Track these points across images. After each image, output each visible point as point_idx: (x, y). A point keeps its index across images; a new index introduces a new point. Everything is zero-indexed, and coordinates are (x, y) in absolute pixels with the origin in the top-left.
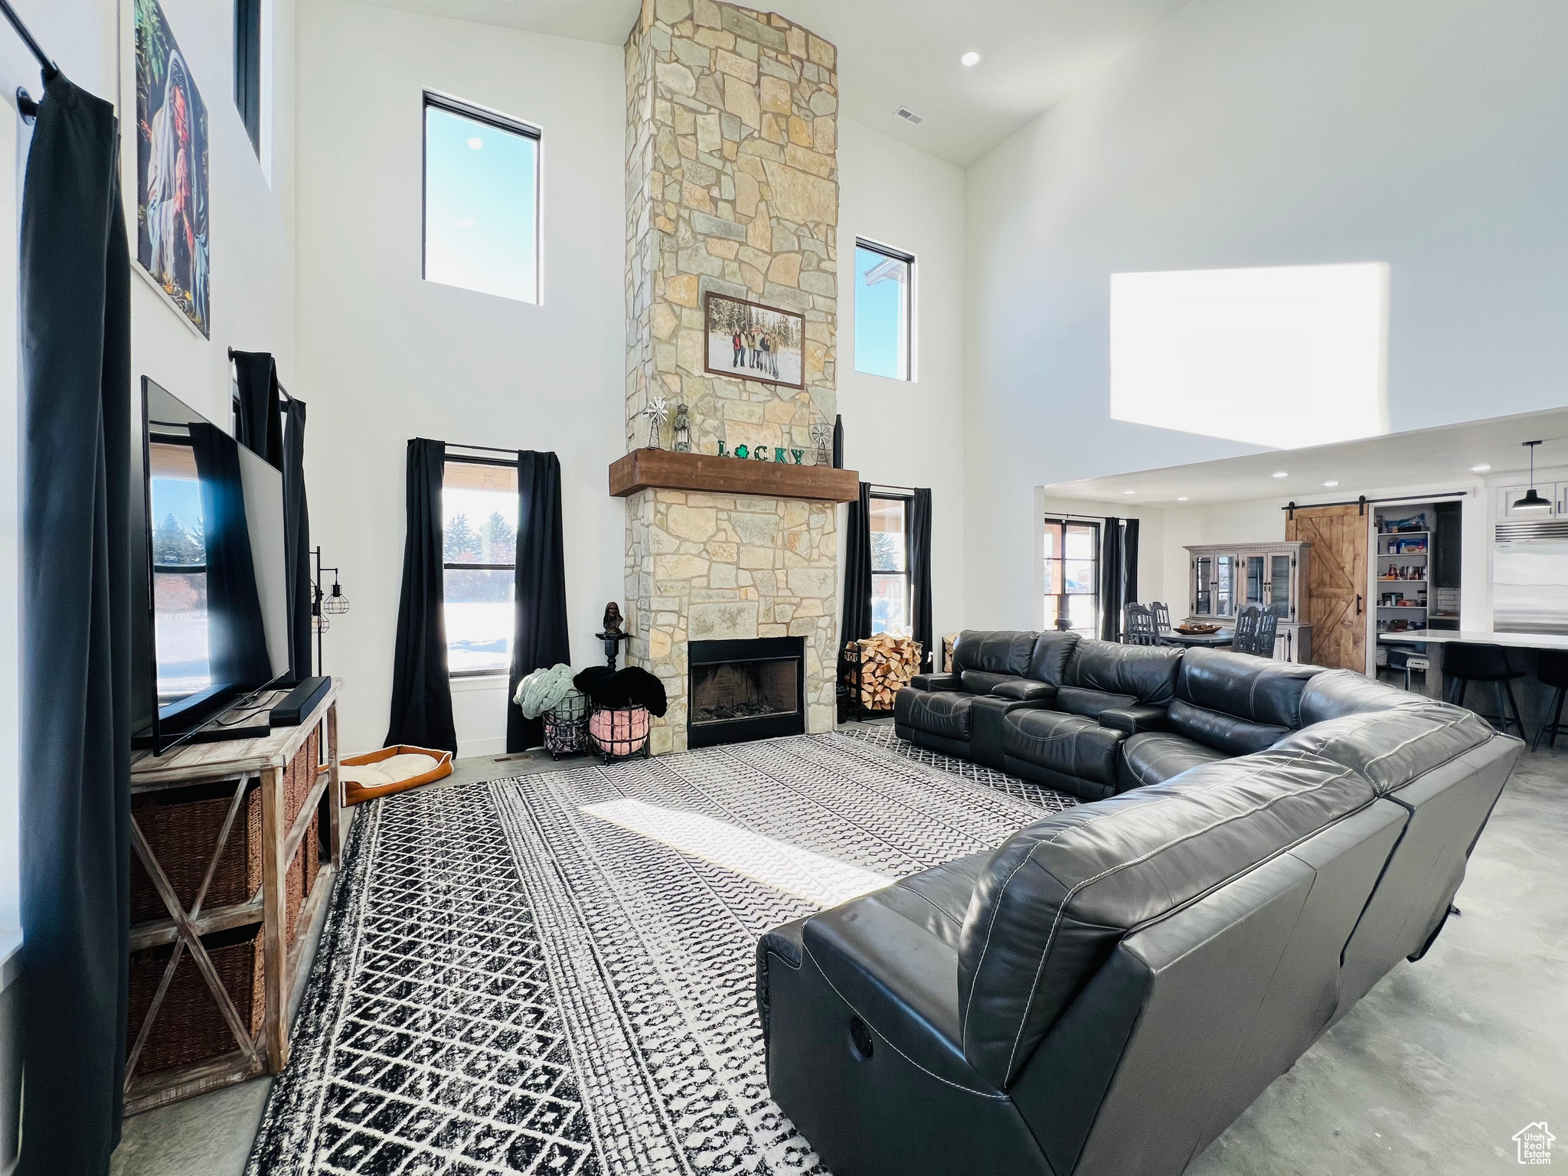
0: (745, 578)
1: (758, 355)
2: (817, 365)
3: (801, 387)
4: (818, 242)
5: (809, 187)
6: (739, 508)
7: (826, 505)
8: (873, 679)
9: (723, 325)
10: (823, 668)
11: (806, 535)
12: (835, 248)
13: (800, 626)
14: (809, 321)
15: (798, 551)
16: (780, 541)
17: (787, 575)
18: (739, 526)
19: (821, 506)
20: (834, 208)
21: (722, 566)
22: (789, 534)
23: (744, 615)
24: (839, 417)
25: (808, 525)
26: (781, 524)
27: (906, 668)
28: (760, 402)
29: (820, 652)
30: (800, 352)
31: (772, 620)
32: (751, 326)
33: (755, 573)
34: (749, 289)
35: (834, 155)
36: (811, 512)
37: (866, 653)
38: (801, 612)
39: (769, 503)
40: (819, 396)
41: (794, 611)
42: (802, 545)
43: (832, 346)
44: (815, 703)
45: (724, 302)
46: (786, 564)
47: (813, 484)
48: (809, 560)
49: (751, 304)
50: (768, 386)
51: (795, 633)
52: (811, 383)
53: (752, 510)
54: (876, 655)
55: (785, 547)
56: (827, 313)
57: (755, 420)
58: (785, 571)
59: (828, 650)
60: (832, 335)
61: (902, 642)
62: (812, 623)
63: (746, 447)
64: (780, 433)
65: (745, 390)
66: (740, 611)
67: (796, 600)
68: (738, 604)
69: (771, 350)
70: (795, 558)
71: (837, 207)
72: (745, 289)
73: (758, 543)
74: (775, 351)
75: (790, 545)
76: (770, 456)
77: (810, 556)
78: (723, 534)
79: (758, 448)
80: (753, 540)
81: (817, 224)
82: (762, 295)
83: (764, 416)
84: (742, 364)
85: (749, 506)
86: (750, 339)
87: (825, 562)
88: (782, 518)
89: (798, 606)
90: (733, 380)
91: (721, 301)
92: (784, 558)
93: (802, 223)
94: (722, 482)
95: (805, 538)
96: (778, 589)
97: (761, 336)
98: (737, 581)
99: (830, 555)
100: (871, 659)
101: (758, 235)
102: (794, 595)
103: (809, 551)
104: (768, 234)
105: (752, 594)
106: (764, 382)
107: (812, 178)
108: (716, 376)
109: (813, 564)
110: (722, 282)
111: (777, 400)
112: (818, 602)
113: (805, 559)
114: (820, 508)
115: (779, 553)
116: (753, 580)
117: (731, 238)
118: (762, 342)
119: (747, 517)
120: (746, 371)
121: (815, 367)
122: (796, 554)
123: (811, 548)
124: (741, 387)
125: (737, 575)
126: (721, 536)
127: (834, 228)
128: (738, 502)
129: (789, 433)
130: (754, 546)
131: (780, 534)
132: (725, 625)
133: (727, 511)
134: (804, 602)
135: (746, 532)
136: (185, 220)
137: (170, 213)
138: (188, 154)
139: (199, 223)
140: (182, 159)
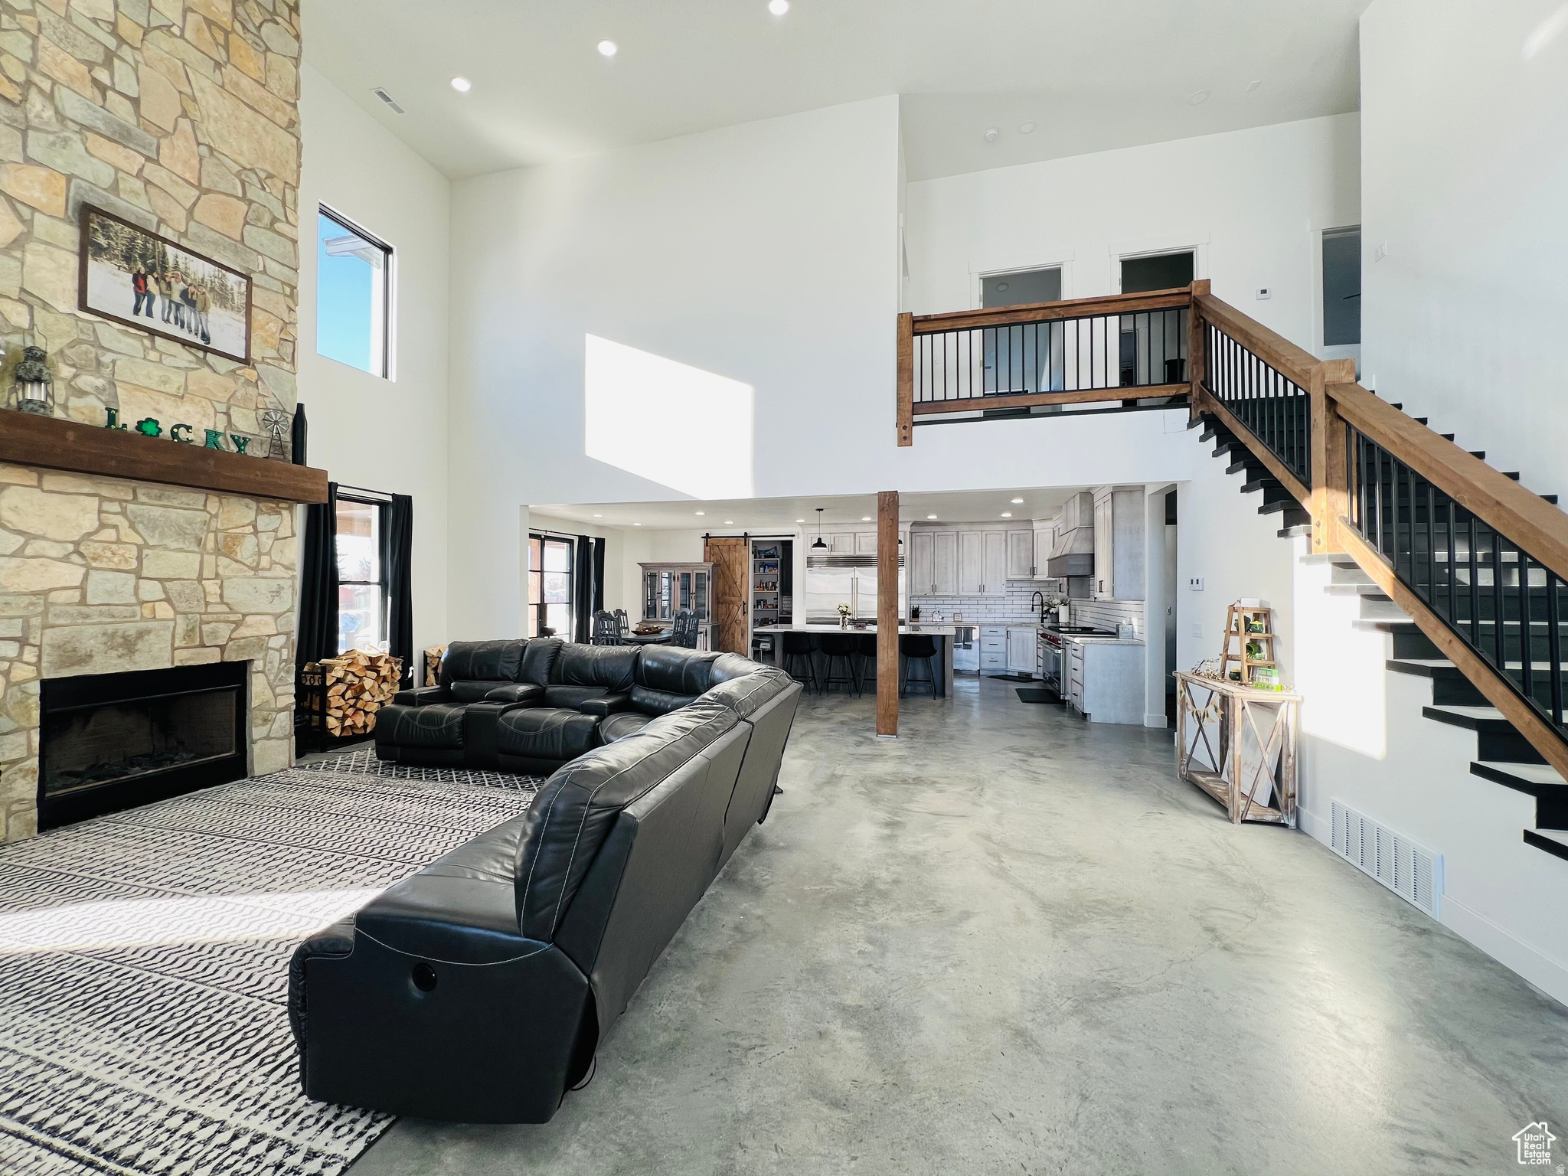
0: (151, 590)
1: (178, 309)
2: (270, 340)
3: (246, 361)
4: (271, 197)
5: (259, 128)
6: (142, 498)
7: (281, 505)
8: (342, 702)
9: (116, 256)
10: (276, 696)
11: (250, 538)
12: (295, 211)
13: (242, 648)
14: (257, 286)
15: (239, 557)
16: (210, 545)
17: (221, 587)
18: (141, 522)
19: (274, 506)
20: (295, 166)
21: (110, 575)
22: (225, 538)
23: (150, 638)
24: (300, 407)
25: (255, 527)
26: (213, 523)
27: (384, 686)
28: (178, 368)
29: (272, 677)
30: (244, 320)
31: (197, 643)
32: (164, 268)
33: (168, 585)
34: (161, 221)
35: (294, 106)
36: (259, 512)
37: (333, 674)
38: (243, 632)
39: (196, 498)
40: (271, 378)
41: (233, 631)
42: (246, 550)
43: (290, 323)
44: (265, 738)
45: (119, 226)
46: (220, 572)
47: (264, 479)
48: (256, 569)
49: (165, 241)
50: (193, 350)
51: (232, 657)
52: (260, 359)
53: (165, 502)
54: (346, 675)
55: (218, 552)
56: (283, 283)
57: (172, 389)
58: (219, 582)
59: (282, 674)
60: (291, 309)
61: (379, 658)
62: (261, 643)
63: (157, 422)
64: (211, 411)
65: (154, 348)
66: (141, 635)
67: (236, 617)
68: (138, 624)
69: (199, 305)
70: (235, 565)
71: (299, 166)
72: (155, 220)
73: (174, 545)
74: (205, 309)
75: (226, 548)
76: (198, 438)
77: (258, 563)
78: (113, 532)
79: (178, 426)
80: (167, 542)
81: (270, 176)
82: (185, 234)
83: (186, 387)
84: (149, 313)
85: (160, 498)
86: (164, 286)
87: (278, 571)
88: (216, 516)
89: (238, 624)
90: (132, 330)
91: (112, 223)
92: (217, 566)
93: (248, 167)
94: (113, 463)
95: (250, 543)
96: (207, 604)
97: (182, 286)
98: (136, 594)
99: (285, 563)
100: (339, 680)
101: (178, 155)
102: (232, 611)
103: (256, 558)
104: (195, 162)
105: (164, 610)
106: (185, 343)
107: (263, 120)
108: (100, 319)
109: (261, 573)
110: (113, 198)
111: (206, 370)
112: (269, 619)
113: (249, 567)
114: (272, 508)
115: (209, 559)
116: (165, 591)
117: (131, 145)
118: (184, 294)
119: (157, 512)
120: (157, 323)
121: (266, 341)
122: (236, 561)
123: (260, 554)
124: (147, 343)
125: (136, 588)
126: (109, 534)
127: (294, 188)
128: (140, 492)
129: (227, 414)
130: (166, 548)
131: (212, 536)
132: (114, 653)
133: (120, 501)
134: (248, 619)
135: (153, 531)
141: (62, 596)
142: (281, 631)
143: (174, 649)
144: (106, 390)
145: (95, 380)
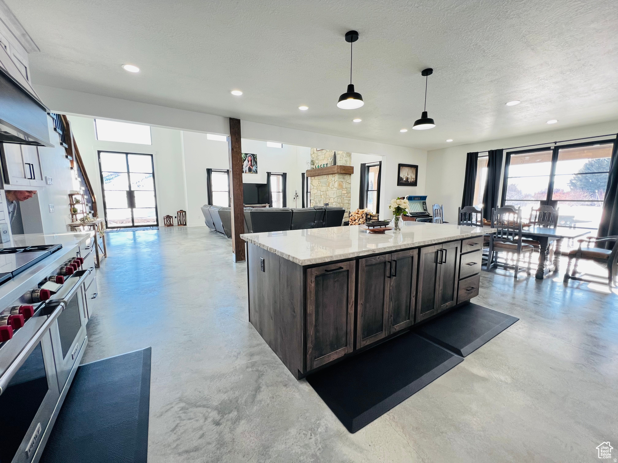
7: (335, 175)
11: (331, 183)
22: (328, 183)
26: (327, 181)
28: (324, 154)
33: (323, 192)
36: (333, 177)
39: (325, 176)
46: (328, 190)
47: (328, 171)
48: (332, 189)
57: (323, 159)
64: (327, 160)
66: (321, 200)
67: (329, 198)
70: (330, 188)
73: (324, 185)
75: (329, 186)
87: (335, 189)
88: (328, 179)
89: (329, 199)
96: (327, 196)
98: (321, 194)
100: (352, 215)
102: (329, 197)
105: (323, 197)
109: (333, 190)
112: (333, 199)
123: (332, 185)
124: (322, 152)
128: (321, 177)
132: (319, 203)
133: (320, 179)
135: (322, 183)
136: (251, 167)
137: (247, 167)
138: (251, 161)
139: (254, 165)
140: (250, 162)
141: (316, 194)
142: (335, 201)
144: (318, 162)
145: (318, 161)
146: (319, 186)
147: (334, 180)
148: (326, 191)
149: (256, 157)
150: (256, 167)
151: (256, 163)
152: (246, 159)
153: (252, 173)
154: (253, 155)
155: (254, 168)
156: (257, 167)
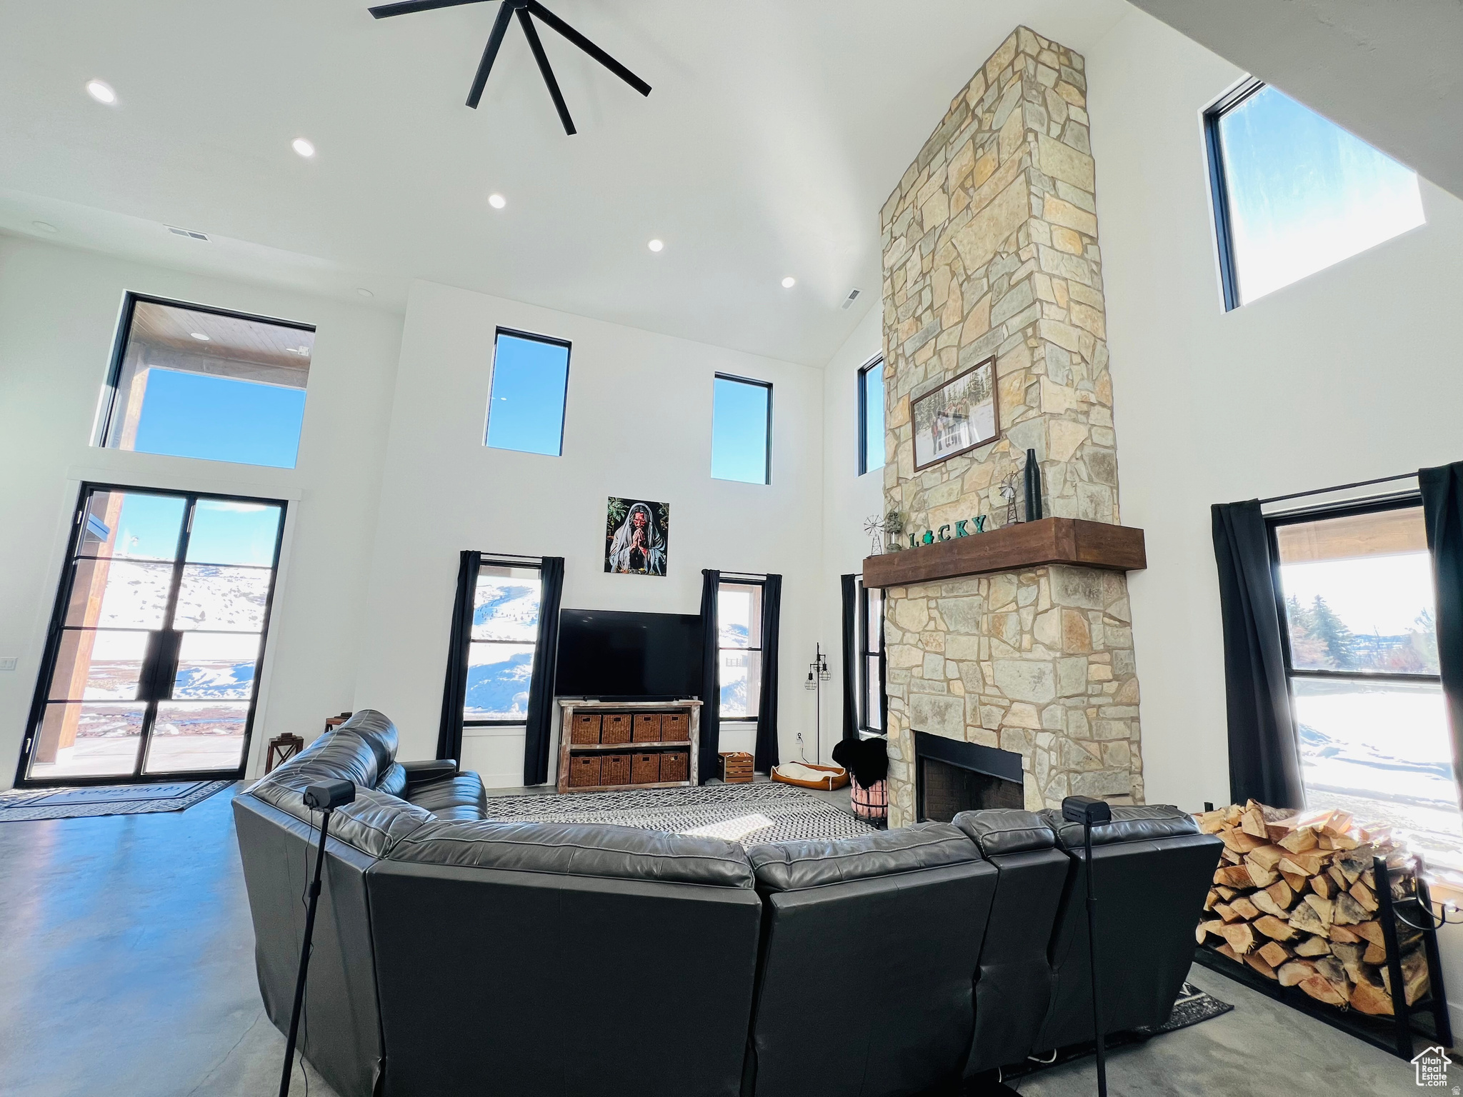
0: (952, 670)
1: (953, 430)
2: (1015, 399)
3: (997, 438)
4: (1007, 259)
6: (945, 594)
7: (1039, 573)
9: (924, 422)
11: (1013, 618)
14: (1001, 357)
15: (1004, 638)
16: (985, 627)
17: (993, 669)
18: (945, 613)
19: (1034, 575)
20: (1026, 201)
21: (933, 657)
22: (994, 618)
23: (951, 710)
25: (1017, 604)
26: (986, 606)
28: (957, 477)
29: (1042, 784)
30: (992, 400)
31: (978, 723)
32: (944, 407)
33: (961, 664)
34: (946, 370)
36: (1020, 585)
38: (1010, 720)
39: (970, 584)
40: (1020, 436)
41: (1004, 717)
42: (1010, 630)
43: (1034, 364)
45: (924, 401)
46: (993, 654)
48: (1019, 649)
49: (944, 385)
50: (966, 455)
51: (1005, 746)
52: (1010, 425)
53: (955, 594)
55: (990, 635)
57: (953, 498)
58: (989, 663)
60: (1034, 348)
62: (1027, 735)
64: (977, 501)
65: (947, 471)
66: (948, 706)
67: (1006, 703)
68: (945, 698)
69: (963, 416)
70: (1003, 646)
73: (963, 630)
74: (967, 415)
75: (995, 631)
76: (953, 533)
77: (1021, 645)
78: (932, 623)
80: (958, 627)
81: (1007, 240)
82: (958, 366)
83: (962, 489)
84: (940, 448)
85: (952, 590)
87: (1040, 652)
88: (987, 598)
89: (1007, 710)
90: (936, 467)
91: (921, 402)
92: (990, 647)
93: (993, 256)
94: (910, 573)
95: (1012, 621)
96: (984, 685)
97: (954, 409)
98: (945, 672)
99: (1047, 642)
101: (950, 314)
102: (1003, 696)
103: (1018, 637)
104: (959, 303)
105: (959, 688)
106: (962, 453)
107: (998, 199)
108: (923, 471)
109: (1025, 655)
110: (924, 384)
111: (976, 465)
112: (1032, 710)
114: (1033, 578)
115: (984, 640)
117: (928, 339)
118: (955, 415)
119: (951, 602)
121: (1014, 402)
122: (1004, 642)
123: (1022, 632)
124: (943, 470)
125: (945, 667)
128: (942, 589)
129: (987, 496)
130: (959, 634)
131: (985, 618)
133: (937, 598)
134: (1015, 706)
135: (951, 619)
136: (641, 548)
137: (627, 551)
138: (645, 528)
139: (654, 543)
140: (638, 532)
141: (916, 672)
142: (1046, 726)
143: (966, 726)
144: (926, 519)
145: (922, 515)
146: (936, 630)
147: (1036, 603)
148: (979, 661)
149: (666, 513)
150: (662, 549)
151: (664, 535)
152: (623, 520)
153: (643, 573)
154: (655, 506)
155: (653, 556)
156: (665, 552)
